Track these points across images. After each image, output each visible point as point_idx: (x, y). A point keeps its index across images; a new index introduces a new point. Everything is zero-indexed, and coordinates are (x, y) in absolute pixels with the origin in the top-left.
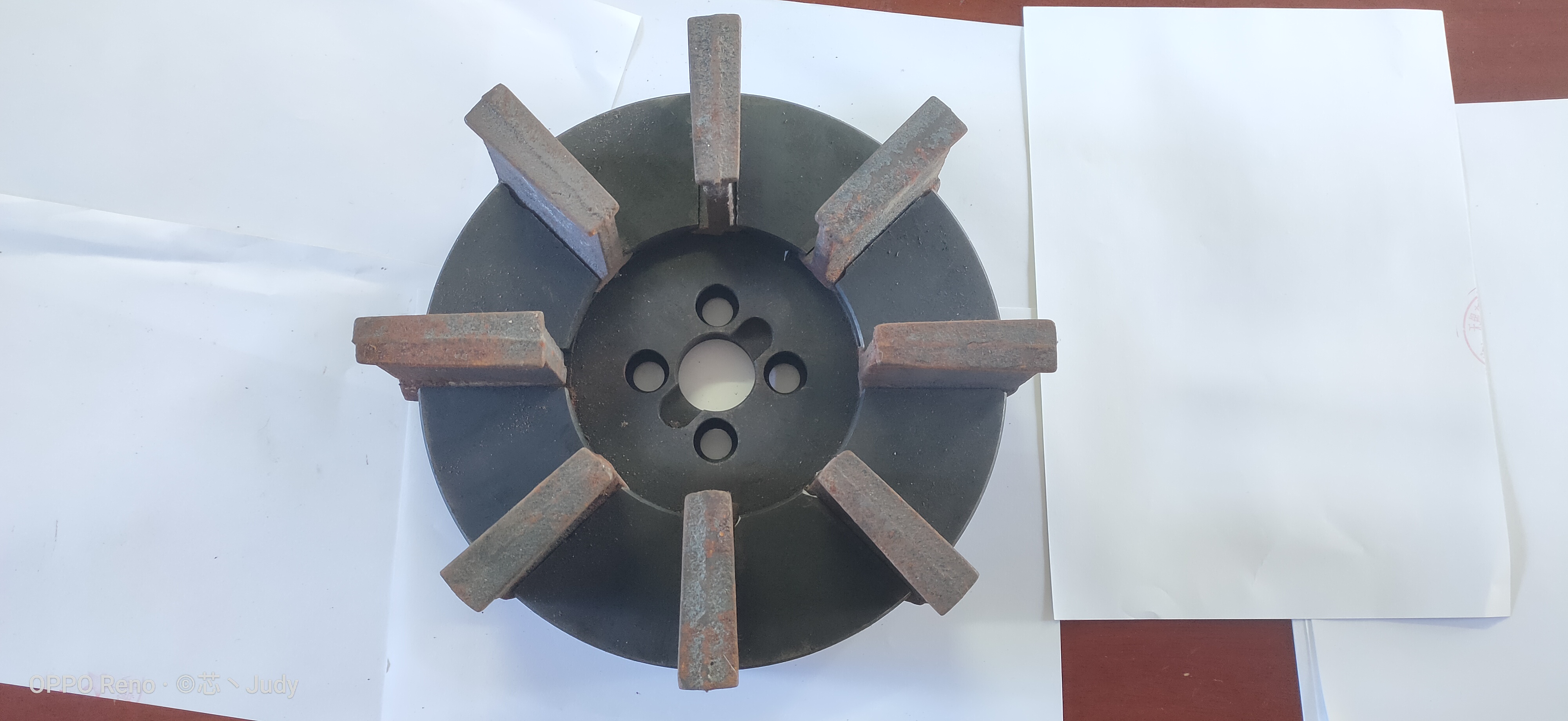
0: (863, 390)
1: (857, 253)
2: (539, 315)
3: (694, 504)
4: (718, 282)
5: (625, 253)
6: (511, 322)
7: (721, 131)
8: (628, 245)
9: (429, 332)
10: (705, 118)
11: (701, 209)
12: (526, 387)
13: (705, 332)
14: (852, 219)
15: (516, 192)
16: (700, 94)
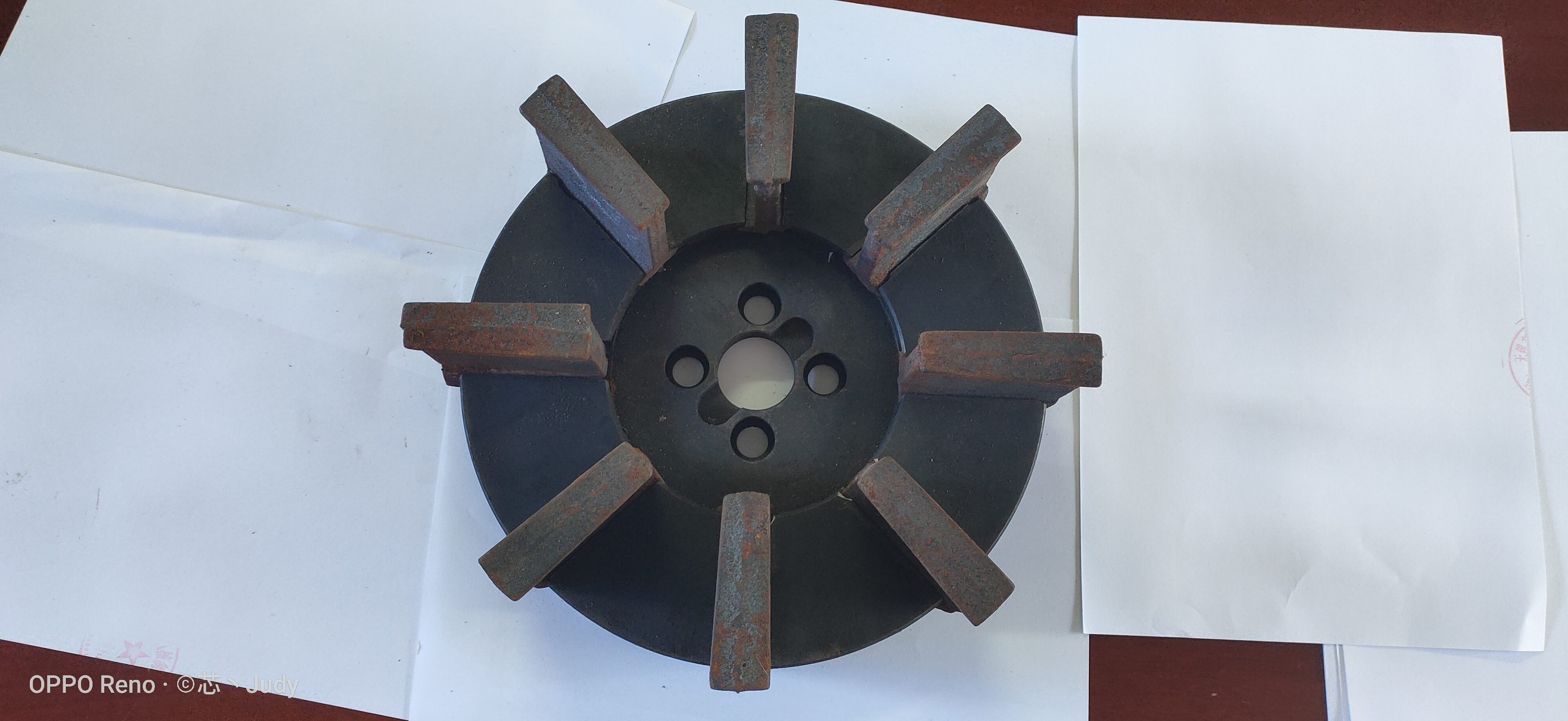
0: (902, 395)
1: (902, 257)
2: (584, 308)
3: (732, 504)
4: (761, 281)
5: (670, 248)
6: (558, 313)
7: (774, 131)
8: (674, 241)
9: (476, 320)
10: (758, 118)
11: (748, 207)
12: (567, 377)
13: (747, 330)
14: (902, 225)
15: (565, 182)
16: (754, 93)
